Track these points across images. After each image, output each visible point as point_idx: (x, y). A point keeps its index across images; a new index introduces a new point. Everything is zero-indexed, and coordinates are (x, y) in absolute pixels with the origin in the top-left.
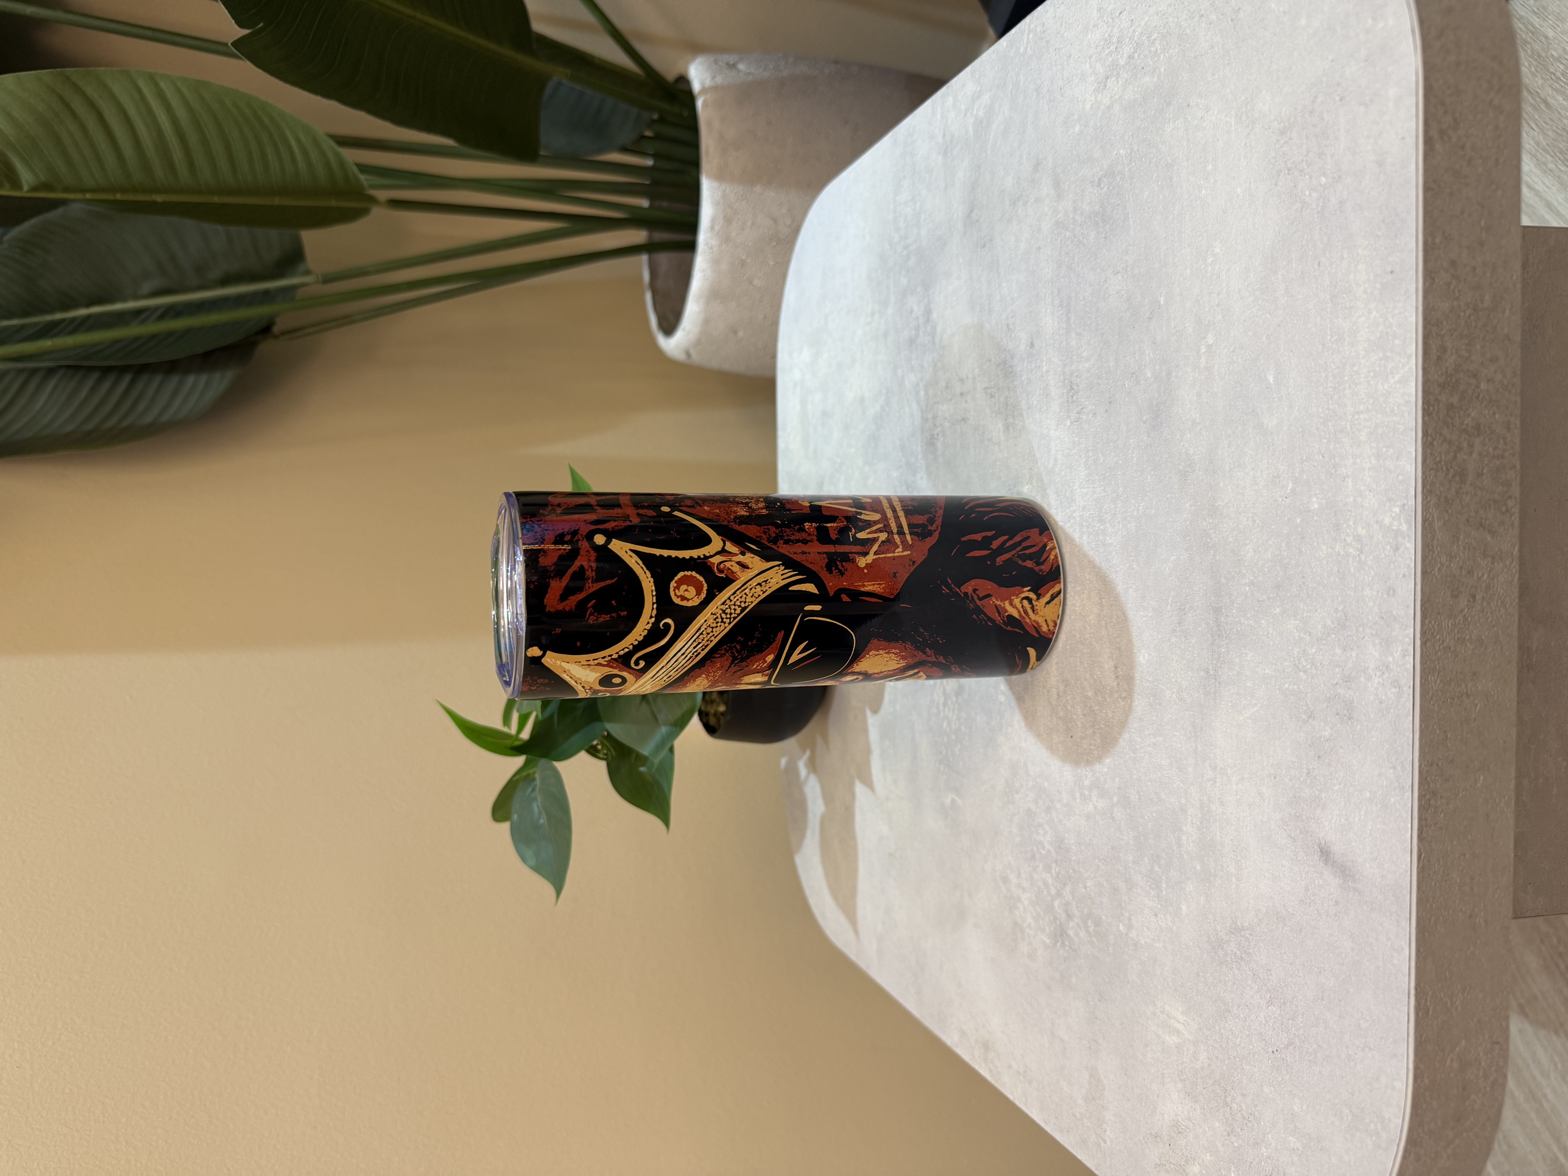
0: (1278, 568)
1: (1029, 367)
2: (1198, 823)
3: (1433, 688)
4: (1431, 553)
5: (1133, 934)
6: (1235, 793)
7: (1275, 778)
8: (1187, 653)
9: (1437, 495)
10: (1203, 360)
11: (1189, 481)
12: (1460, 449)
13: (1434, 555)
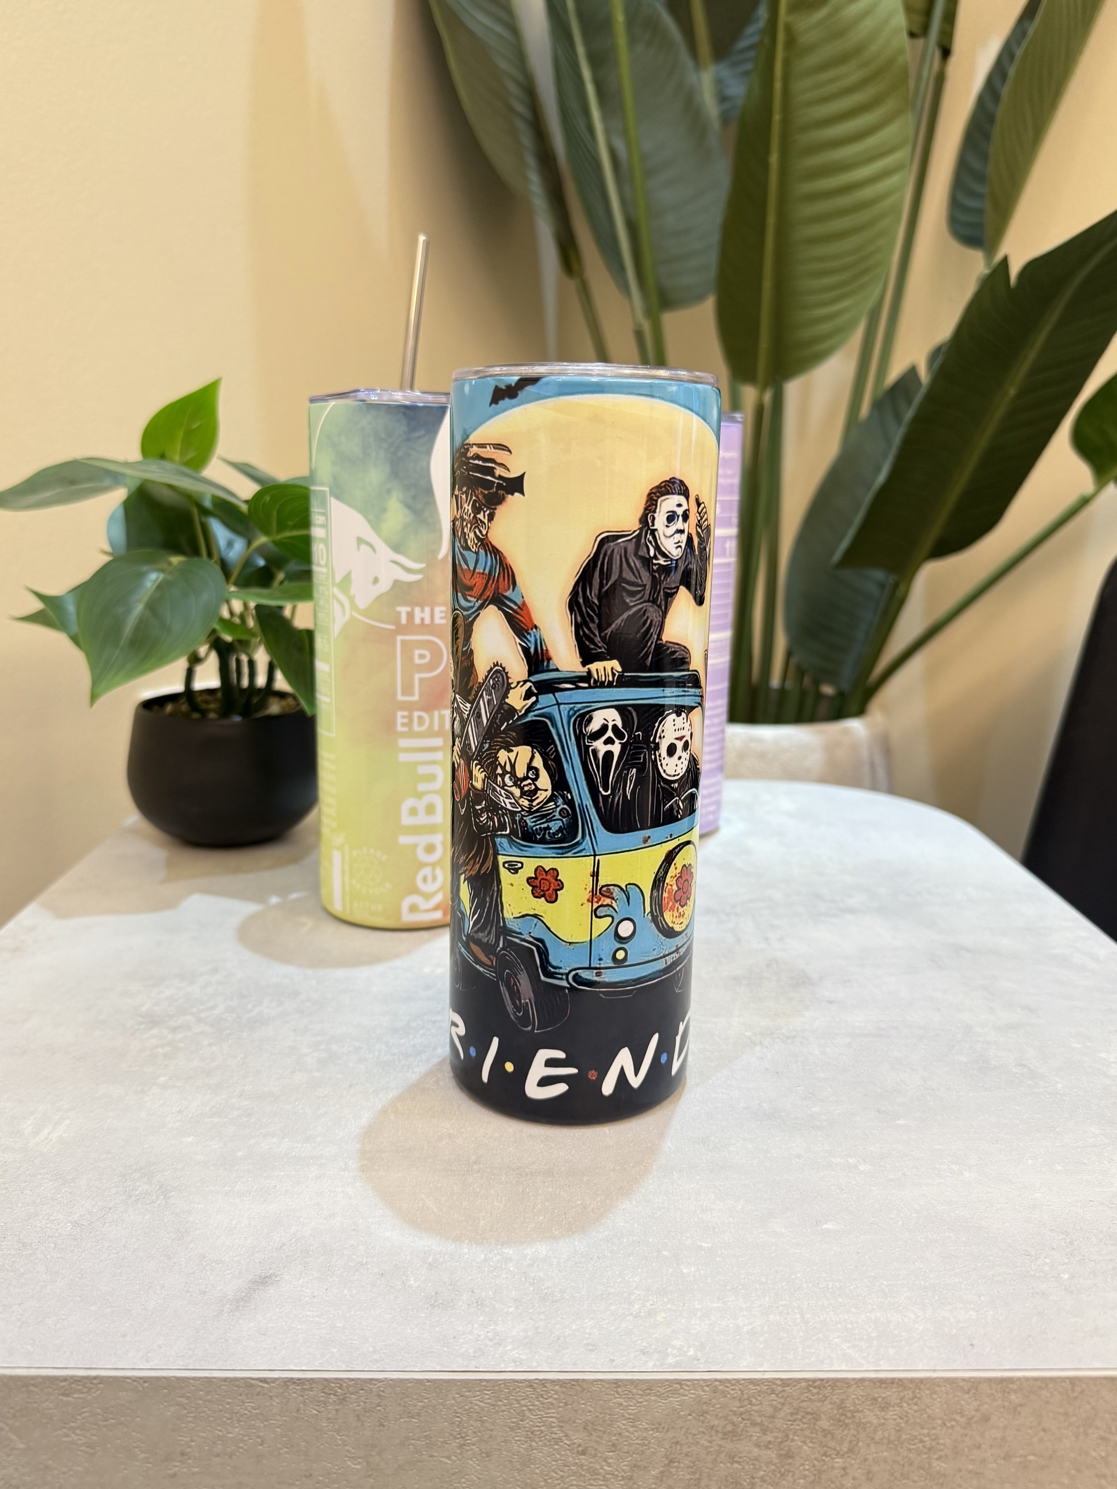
1: (806, 999)
2: (294, 1154)
3: (475, 1397)
4: (640, 1392)
5: (155, 1089)
6: (333, 1190)
9: (710, 1400)
10: (839, 1160)
12: (764, 1431)
13: (639, 1396)
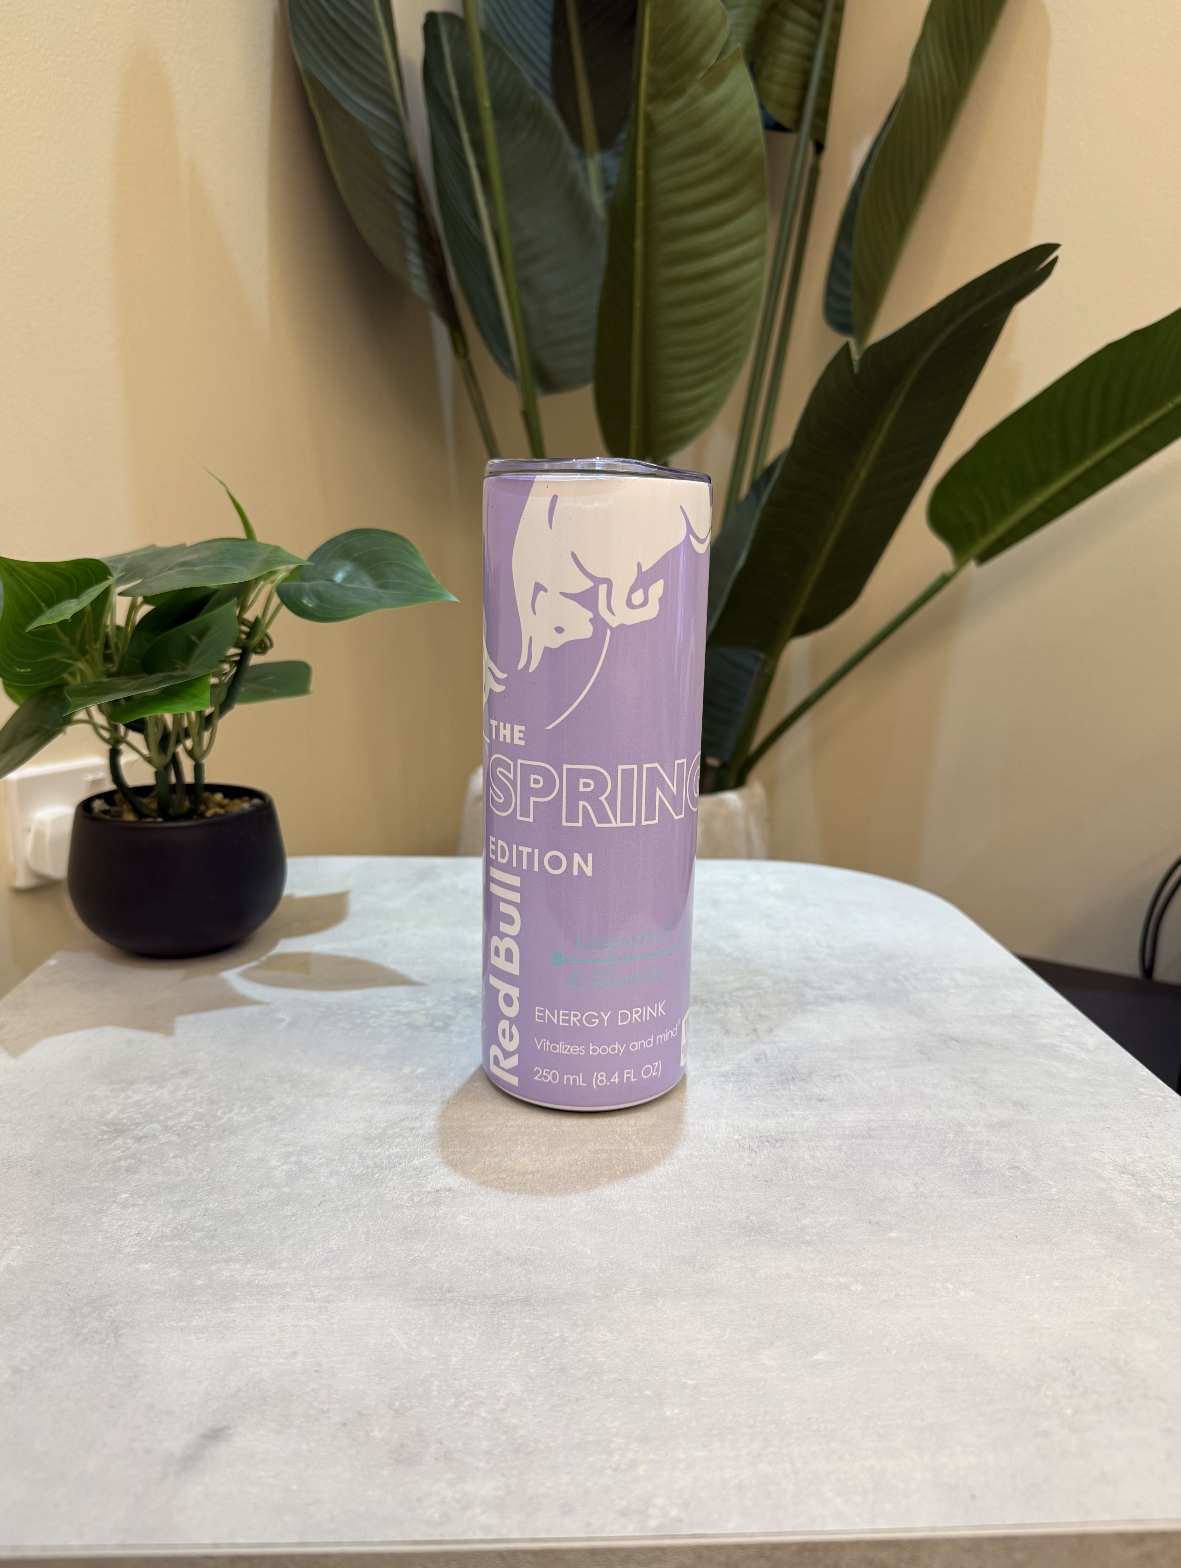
0: (586, 1370)
1: (795, 1097)
2: (257, 1282)
5: (115, 1208)
6: (297, 1324)
7: (317, 1371)
8: (472, 1268)
10: (830, 1279)
11: (683, 1267)
